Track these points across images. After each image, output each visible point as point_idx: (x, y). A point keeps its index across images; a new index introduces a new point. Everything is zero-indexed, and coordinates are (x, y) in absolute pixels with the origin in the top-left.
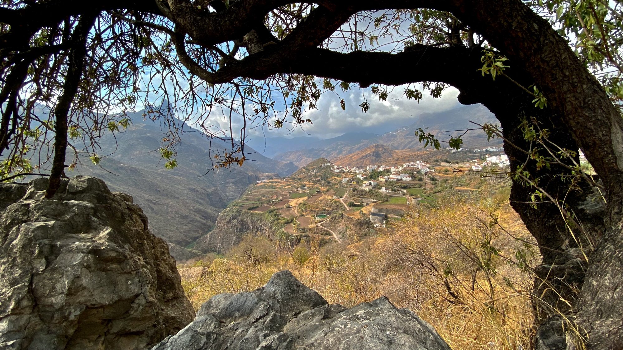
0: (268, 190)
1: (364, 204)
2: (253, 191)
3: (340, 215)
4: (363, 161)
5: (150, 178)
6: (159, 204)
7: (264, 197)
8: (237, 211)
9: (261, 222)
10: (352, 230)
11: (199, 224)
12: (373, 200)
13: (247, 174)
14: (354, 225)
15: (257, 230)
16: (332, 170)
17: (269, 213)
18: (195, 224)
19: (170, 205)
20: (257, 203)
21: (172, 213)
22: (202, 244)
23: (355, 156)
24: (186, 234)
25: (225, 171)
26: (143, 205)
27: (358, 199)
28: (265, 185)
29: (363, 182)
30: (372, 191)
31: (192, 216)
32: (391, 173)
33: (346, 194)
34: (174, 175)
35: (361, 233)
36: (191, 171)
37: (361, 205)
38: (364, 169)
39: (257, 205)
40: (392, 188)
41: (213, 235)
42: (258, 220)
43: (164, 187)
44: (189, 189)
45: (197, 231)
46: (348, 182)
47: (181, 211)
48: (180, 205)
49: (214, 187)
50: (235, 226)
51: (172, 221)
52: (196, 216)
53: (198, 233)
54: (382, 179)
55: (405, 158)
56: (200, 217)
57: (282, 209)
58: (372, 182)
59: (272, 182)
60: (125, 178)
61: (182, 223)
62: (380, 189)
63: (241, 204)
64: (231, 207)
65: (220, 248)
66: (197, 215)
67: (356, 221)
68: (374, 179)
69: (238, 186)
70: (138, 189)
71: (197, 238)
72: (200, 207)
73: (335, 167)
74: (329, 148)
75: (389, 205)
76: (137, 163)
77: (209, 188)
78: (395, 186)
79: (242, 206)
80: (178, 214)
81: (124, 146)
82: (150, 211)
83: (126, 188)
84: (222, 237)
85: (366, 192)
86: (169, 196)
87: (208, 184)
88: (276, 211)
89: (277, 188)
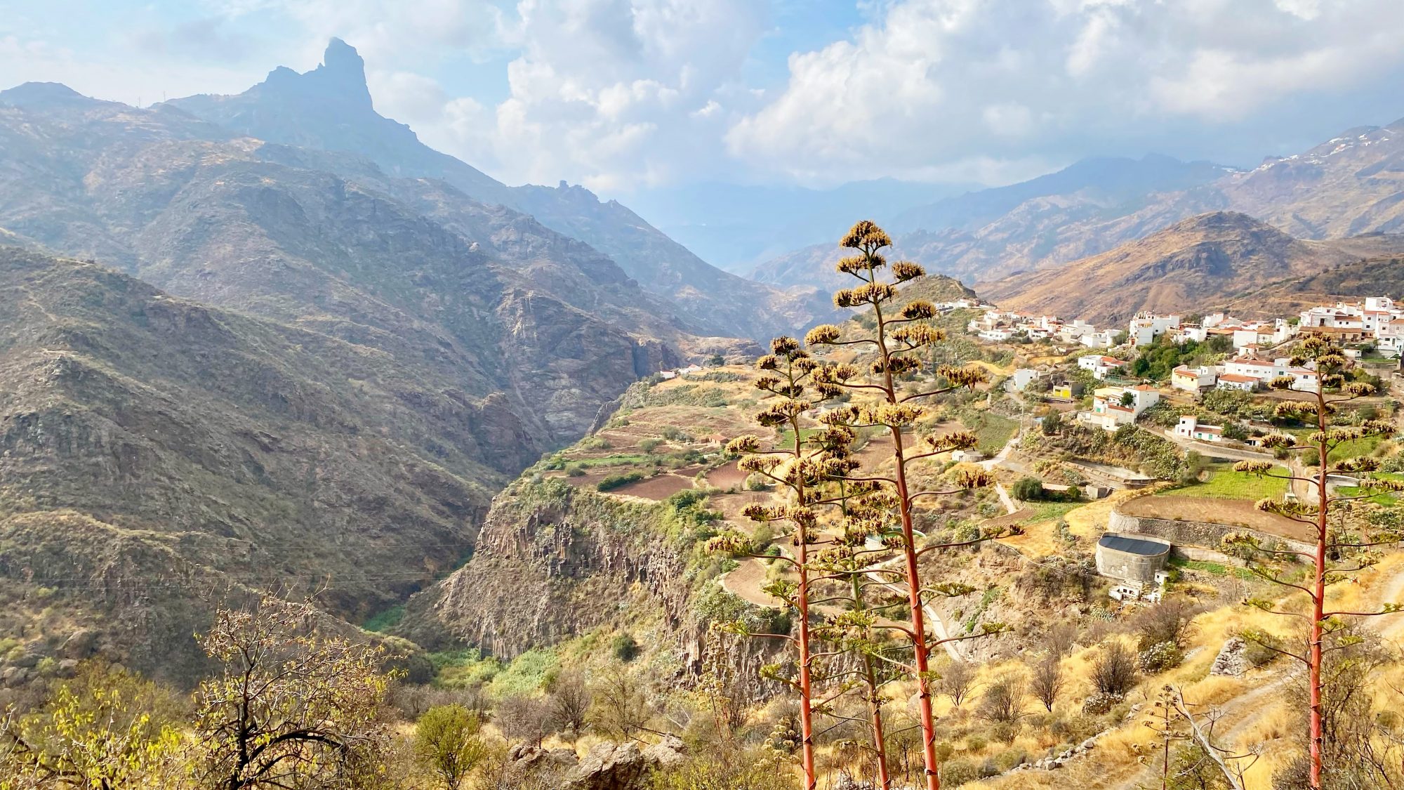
0: (693, 410)
1: (1091, 491)
2: (636, 413)
3: (964, 535)
4: (1147, 289)
5: (255, 351)
6: (282, 450)
7: (672, 438)
8: (559, 493)
9: (645, 543)
10: (1010, 605)
11: (426, 535)
12: (1134, 476)
13: (627, 339)
14: (1018, 586)
15: (632, 575)
16: (976, 334)
17: (680, 506)
18: (412, 532)
19: (323, 456)
20: (642, 464)
21: (328, 488)
22: (427, 615)
23: (1110, 267)
24: (373, 568)
25: (543, 328)
26: (224, 452)
27: (1065, 465)
28: (688, 388)
29: (1098, 392)
30: (1131, 431)
31: (400, 501)
32: (1234, 352)
33: (1014, 442)
34: (352, 340)
35: (1048, 622)
36: (416, 324)
37: (1075, 497)
38: (1117, 332)
39: (636, 471)
40: (1228, 424)
41: (467, 582)
42: (636, 532)
43: (303, 387)
44: (402, 396)
45: (416, 562)
46: (1034, 386)
47: (362, 482)
48: (359, 458)
49: (503, 387)
50: (546, 552)
51: (328, 517)
52: (419, 501)
53: (423, 569)
54: (1185, 381)
55: (1342, 277)
56: (433, 508)
57: (732, 492)
58: (1134, 391)
59: (719, 378)
60: (168, 349)
61: (365, 525)
62: (1171, 424)
63: (575, 465)
64: (537, 476)
65: (488, 635)
66: (424, 498)
67: (1031, 566)
68: (1154, 378)
69: (593, 390)
70: (210, 389)
71: (416, 587)
72: (434, 466)
73: (991, 316)
74: (997, 230)
75: (1196, 500)
76: (226, 289)
77: (482, 392)
78: (1243, 416)
79: (581, 474)
80: (350, 490)
81: (183, 227)
82: (249, 475)
83: (169, 385)
84: (500, 593)
85: (1106, 439)
86: (322, 421)
87: (478, 377)
88: (706, 500)
89: (731, 403)
